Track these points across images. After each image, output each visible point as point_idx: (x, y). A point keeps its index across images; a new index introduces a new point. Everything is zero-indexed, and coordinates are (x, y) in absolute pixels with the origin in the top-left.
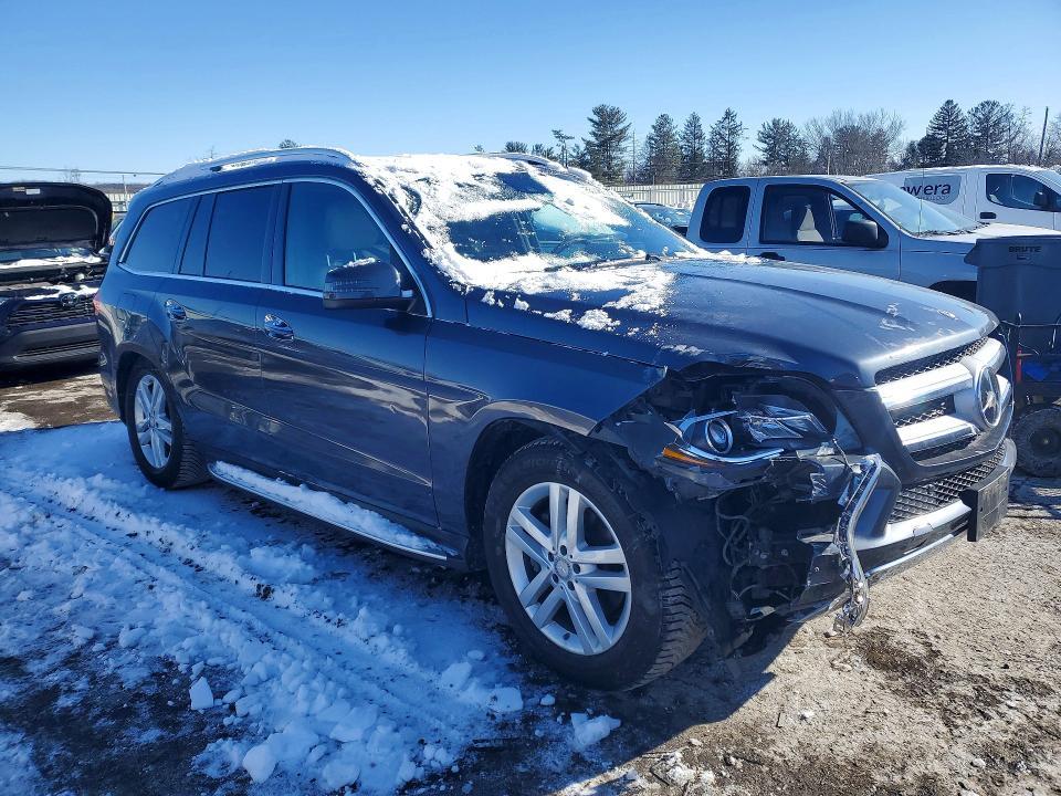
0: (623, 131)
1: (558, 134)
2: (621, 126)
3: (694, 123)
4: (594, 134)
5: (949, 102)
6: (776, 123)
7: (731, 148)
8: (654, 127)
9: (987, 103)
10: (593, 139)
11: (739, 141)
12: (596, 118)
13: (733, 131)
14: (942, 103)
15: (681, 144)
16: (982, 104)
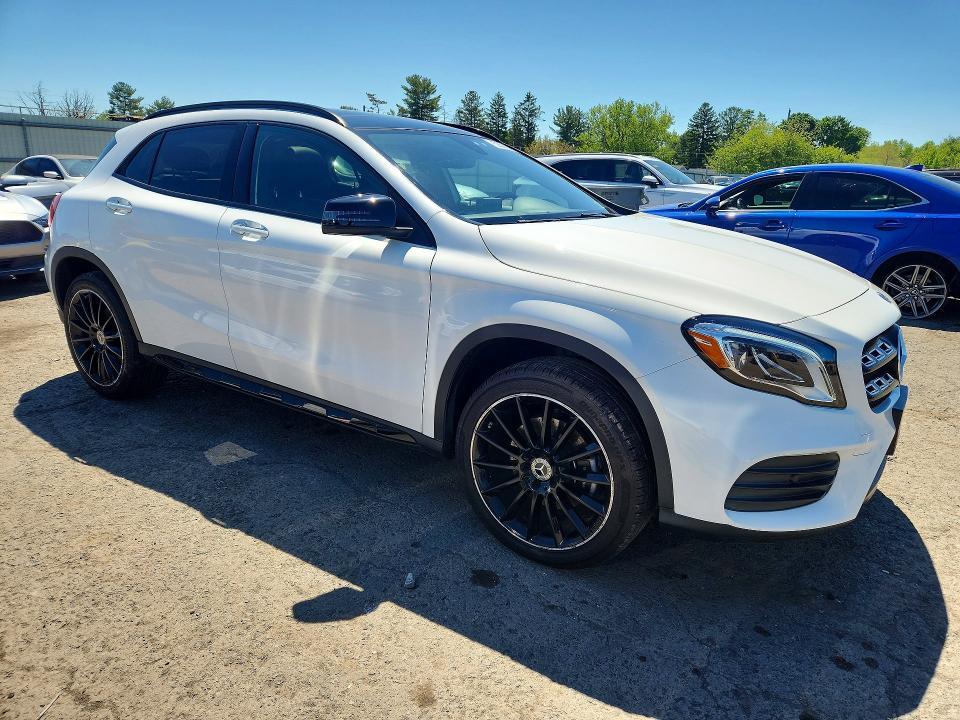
0: (433, 101)
1: (372, 98)
2: (432, 97)
3: (498, 103)
4: (406, 100)
5: (706, 105)
6: (569, 109)
7: (531, 128)
8: (463, 102)
9: (734, 109)
10: (406, 107)
11: (537, 122)
12: (409, 87)
13: (532, 113)
14: (700, 106)
15: (487, 120)
16: (730, 110)
